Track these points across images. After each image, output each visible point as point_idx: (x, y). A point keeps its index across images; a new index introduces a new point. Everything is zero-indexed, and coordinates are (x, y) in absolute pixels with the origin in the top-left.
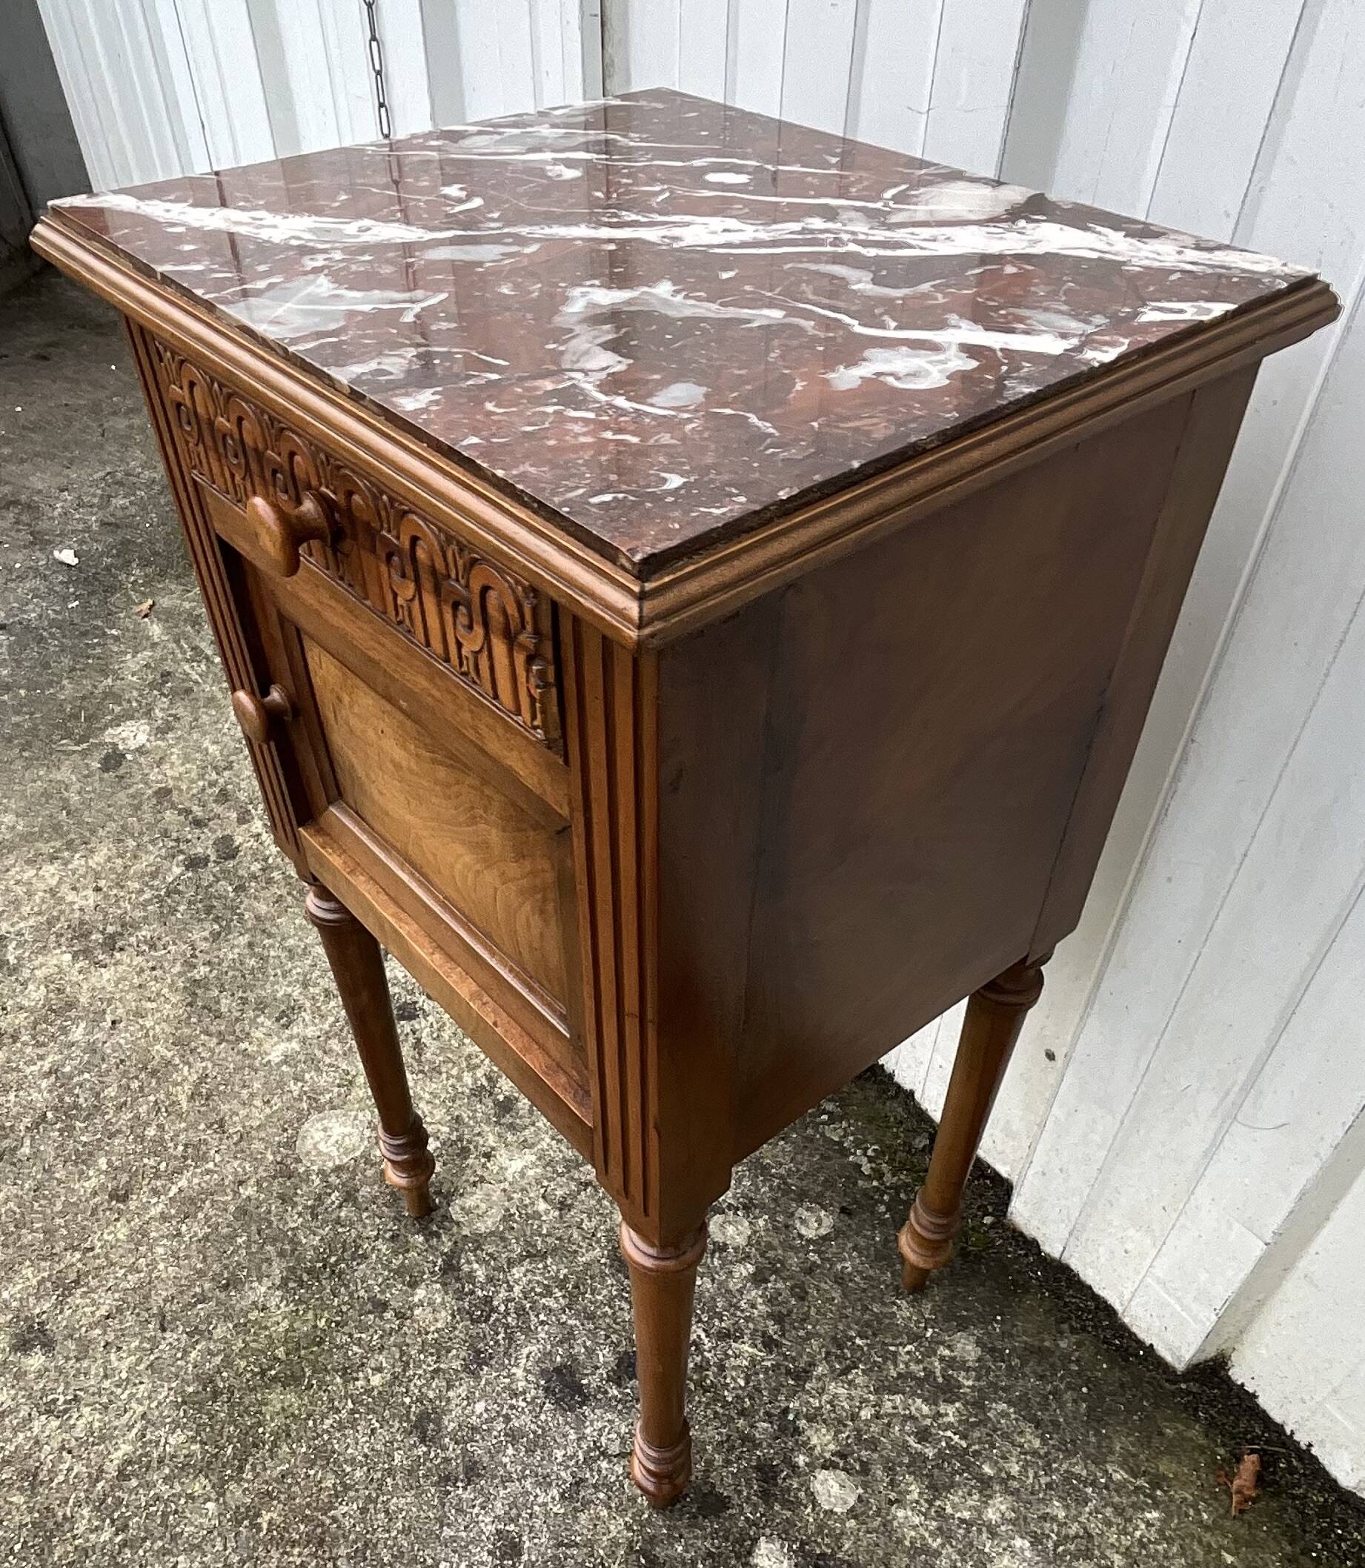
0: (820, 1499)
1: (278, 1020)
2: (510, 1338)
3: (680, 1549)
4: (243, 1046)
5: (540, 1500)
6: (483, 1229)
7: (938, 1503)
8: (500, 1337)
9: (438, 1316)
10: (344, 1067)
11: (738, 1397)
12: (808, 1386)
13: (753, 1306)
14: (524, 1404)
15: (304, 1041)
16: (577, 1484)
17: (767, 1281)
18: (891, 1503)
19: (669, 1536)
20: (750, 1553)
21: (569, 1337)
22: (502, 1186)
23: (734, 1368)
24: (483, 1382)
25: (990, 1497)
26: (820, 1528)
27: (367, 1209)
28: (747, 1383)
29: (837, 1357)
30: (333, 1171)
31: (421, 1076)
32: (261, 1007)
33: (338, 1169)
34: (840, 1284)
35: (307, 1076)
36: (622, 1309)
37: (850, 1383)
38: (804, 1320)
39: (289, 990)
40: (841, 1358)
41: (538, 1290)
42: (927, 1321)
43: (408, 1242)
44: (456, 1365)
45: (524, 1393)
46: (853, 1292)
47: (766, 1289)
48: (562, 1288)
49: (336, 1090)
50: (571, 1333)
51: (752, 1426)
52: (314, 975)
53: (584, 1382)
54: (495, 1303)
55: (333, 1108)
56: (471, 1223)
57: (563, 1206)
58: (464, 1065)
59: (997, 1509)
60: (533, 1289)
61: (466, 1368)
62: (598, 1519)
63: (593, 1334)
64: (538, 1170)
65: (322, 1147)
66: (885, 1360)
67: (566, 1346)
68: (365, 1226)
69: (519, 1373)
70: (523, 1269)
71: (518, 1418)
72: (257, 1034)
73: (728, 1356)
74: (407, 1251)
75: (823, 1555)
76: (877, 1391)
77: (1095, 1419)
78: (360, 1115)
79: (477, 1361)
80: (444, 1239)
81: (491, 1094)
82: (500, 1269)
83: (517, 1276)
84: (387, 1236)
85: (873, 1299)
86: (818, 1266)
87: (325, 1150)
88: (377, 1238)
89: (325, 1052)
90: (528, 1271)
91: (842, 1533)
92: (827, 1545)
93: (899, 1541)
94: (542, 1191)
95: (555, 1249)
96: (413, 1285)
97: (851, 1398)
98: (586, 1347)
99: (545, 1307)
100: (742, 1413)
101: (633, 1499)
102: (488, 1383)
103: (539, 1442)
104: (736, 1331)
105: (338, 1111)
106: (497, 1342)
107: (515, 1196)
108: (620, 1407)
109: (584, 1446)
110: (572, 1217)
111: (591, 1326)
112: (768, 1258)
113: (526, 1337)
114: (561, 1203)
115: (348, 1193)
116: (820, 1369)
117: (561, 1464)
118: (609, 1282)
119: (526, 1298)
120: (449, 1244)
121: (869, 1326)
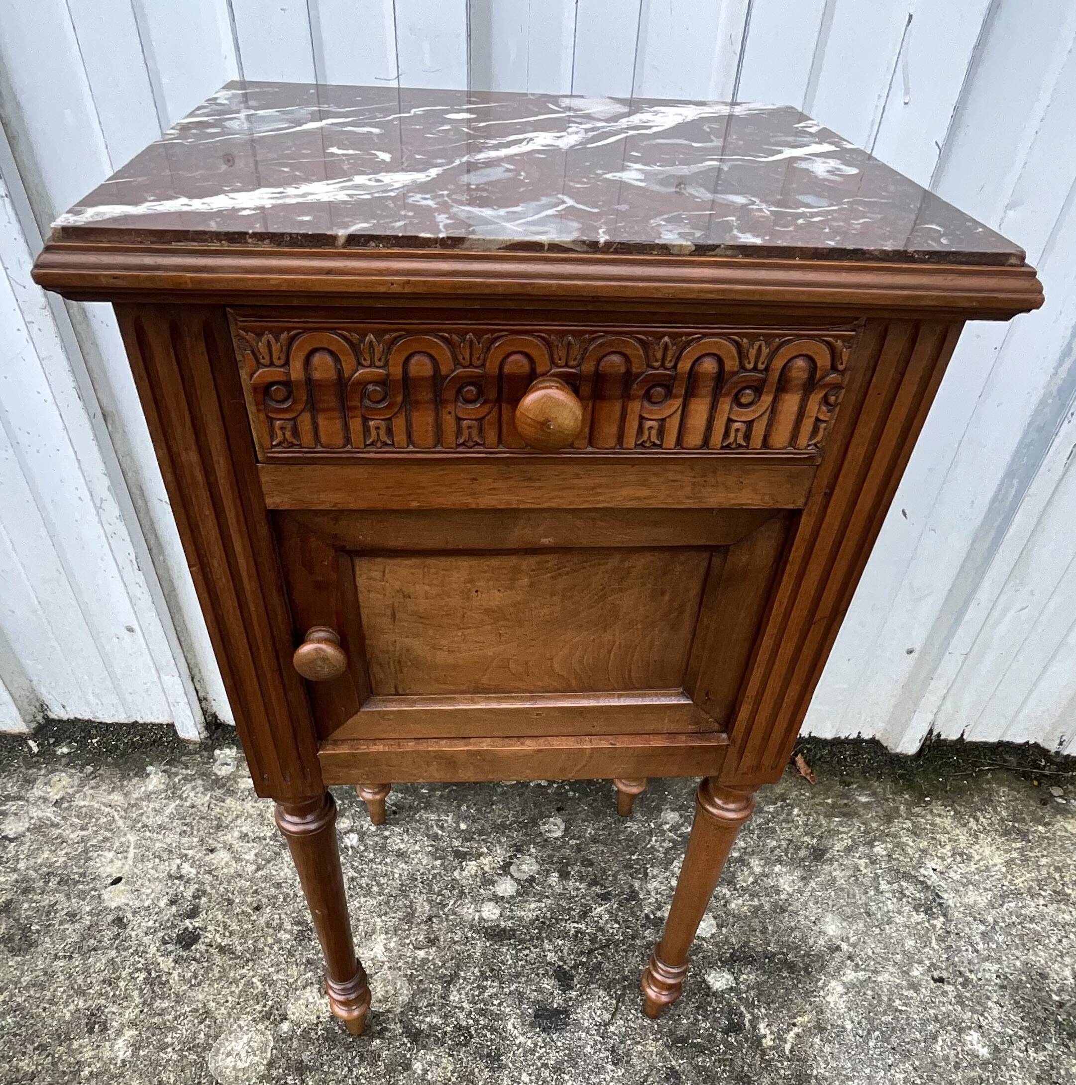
0: (706, 936)
1: (91, 1031)
2: (494, 1030)
3: (685, 1021)
4: (86, 1072)
5: (608, 1079)
6: (407, 999)
7: (738, 886)
8: (488, 1034)
9: (443, 1065)
10: (189, 1009)
11: (623, 933)
12: (641, 897)
13: (578, 889)
14: (543, 1050)
15: (133, 1024)
16: (613, 1051)
17: (568, 873)
18: (725, 906)
19: (674, 1021)
20: (709, 988)
21: (521, 996)
22: (385, 967)
23: (607, 922)
24: (511, 1065)
25: (749, 864)
26: (716, 945)
27: (322, 1065)
28: (619, 923)
29: (636, 872)
30: (268, 1070)
31: (251, 964)
32: (63, 1037)
33: (271, 1064)
34: (598, 842)
35: (168, 1040)
36: (527, 955)
37: (654, 877)
38: (605, 872)
39: (72, 1007)
40: (637, 871)
41: (477, 993)
42: (646, 821)
43: (372, 1052)
44: (486, 1074)
45: (536, 1045)
46: (607, 839)
47: (573, 876)
48: (486, 979)
49: (202, 1026)
50: (520, 993)
51: (644, 938)
52: (79, 982)
53: (555, 1006)
54: (464, 1024)
55: (216, 1038)
56: (395, 1003)
57: (432, 942)
58: (271, 931)
59: (756, 865)
60: (473, 995)
61: (493, 1070)
62: (641, 1053)
63: (529, 981)
64: (394, 939)
65: (240, 1065)
66: (652, 853)
67: (525, 1001)
68: (335, 1074)
69: (521, 1039)
70: (455, 993)
71: (549, 1059)
72: (88, 1054)
73: (597, 922)
74: (379, 1056)
75: (731, 954)
76: (666, 869)
78: (241, 1022)
79: (494, 1060)
80: (392, 1027)
82: (443, 1006)
83: (457, 999)
84: (356, 1062)
85: (617, 834)
86: (580, 844)
87: (247, 1065)
88: (350, 1070)
89: (160, 1015)
90: (458, 990)
91: (727, 938)
92: (728, 949)
93: (746, 916)
94: (411, 946)
95: (458, 966)
96: (407, 1067)
97: (661, 883)
98: (535, 991)
99: (491, 996)
100: (633, 938)
101: (642, 1027)
102: (513, 1063)
103: (573, 1057)
104: (586, 907)
105: (223, 1036)
106: (491, 1040)
107: (400, 964)
108: (585, 997)
109: (594, 1032)
110: (444, 941)
111: (524, 979)
112: (557, 862)
113: (502, 1020)
114: (430, 941)
115: (297, 1069)
116: (637, 885)
117: (595, 1053)
118: (504, 950)
119: (476, 1004)
120: (398, 1026)
121: (630, 847)
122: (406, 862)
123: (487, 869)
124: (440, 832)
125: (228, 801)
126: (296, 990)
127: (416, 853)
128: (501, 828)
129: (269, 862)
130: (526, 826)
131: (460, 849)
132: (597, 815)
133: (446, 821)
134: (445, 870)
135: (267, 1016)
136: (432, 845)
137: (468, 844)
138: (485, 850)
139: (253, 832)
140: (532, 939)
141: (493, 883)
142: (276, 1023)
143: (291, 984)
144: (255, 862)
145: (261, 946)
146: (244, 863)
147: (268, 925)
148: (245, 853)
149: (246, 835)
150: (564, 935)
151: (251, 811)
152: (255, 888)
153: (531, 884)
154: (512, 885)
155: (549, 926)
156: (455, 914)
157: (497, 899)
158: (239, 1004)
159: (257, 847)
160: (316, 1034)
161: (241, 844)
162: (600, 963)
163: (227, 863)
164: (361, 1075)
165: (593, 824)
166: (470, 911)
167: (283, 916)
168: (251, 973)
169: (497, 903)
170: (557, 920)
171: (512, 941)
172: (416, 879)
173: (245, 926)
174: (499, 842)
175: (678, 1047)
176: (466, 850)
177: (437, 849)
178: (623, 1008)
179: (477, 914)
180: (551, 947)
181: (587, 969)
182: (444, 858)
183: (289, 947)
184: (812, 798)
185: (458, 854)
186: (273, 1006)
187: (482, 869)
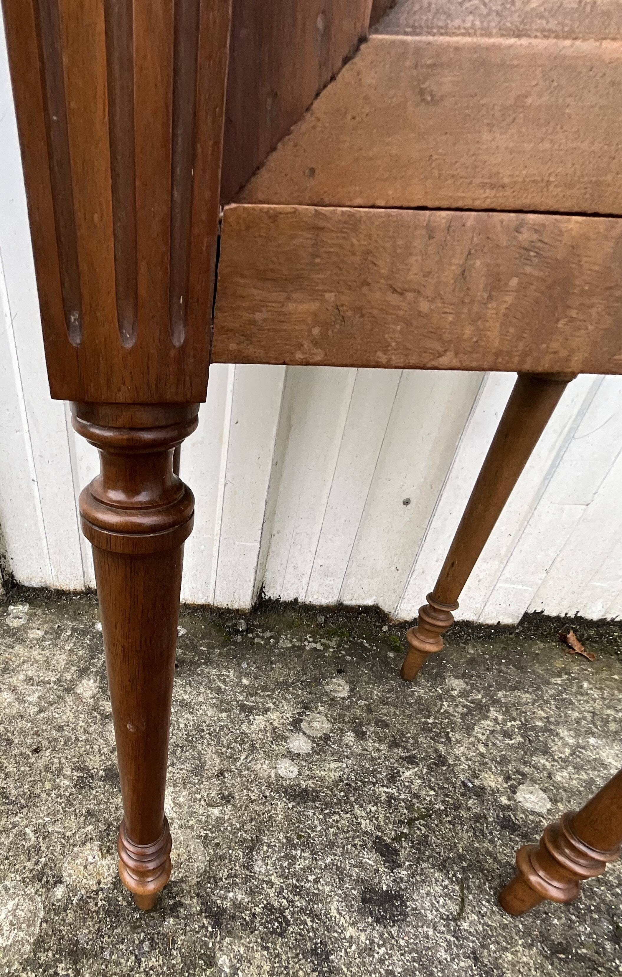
0: (537, 809)
2: (315, 916)
6: (202, 866)
7: (556, 757)
9: (257, 963)
11: (443, 802)
12: (450, 761)
13: (379, 751)
14: (383, 949)
16: (476, 959)
17: (364, 733)
18: (550, 778)
19: (543, 921)
21: (340, 872)
23: (420, 789)
24: (345, 969)
25: (558, 733)
27: (102, 948)
28: (435, 790)
29: (436, 736)
30: (35, 952)
31: (25, 811)
33: (39, 945)
34: (387, 703)
36: (337, 821)
37: (458, 742)
38: (403, 734)
40: (438, 735)
41: (286, 864)
42: (432, 686)
43: (165, 935)
45: (372, 942)
46: (396, 702)
47: (370, 737)
48: (294, 847)
50: (338, 868)
51: (469, 809)
53: (385, 888)
54: (276, 904)
56: (189, 870)
57: (227, 799)
58: (49, 775)
59: (567, 735)
60: (281, 866)
62: (514, 965)
63: (346, 853)
64: (184, 794)
66: (448, 718)
67: (347, 879)
69: (351, 931)
70: (260, 862)
71: (394, 964)
73: (409, 787)
74: (174, 942)
76: (469, 735)
77: (521, 668)
78: (8, 883)
79: (322, 959)
80: (188, 902)
81: (92, 777)
82: (247, 879)
83: (263, 871)
84: (146, 949)
85: (406, 697)
86: (369, 705)
87: (9, 943)
88: (138, 960)
90: (264, 860)
94: (203, 802)
95: (259, 829)
96: (211, 961)
97: (469, 749)
98: (356, 866)
99: (303, 870)
100: (457, 808)
101: (504, 927)
102: (348, 965)
103: (425, 963)
104: (392, 770)
106: (313, 929)
107: (191, 823)
108: (419, 878)
109: (443, 929)
110: (240, 799)
111: (339, 850)
112: (349, 722)
113: (321, 901)
114: (223, 798)
115: (71, 953)
116: (442, 749)
117: (453, 959)
118: (311, 814)
119: (287, 878)
120: (195, 901)
121: (423, 710)
122: (191, 713)
123: (276, 724)
124: (223, 686)
125: (16, 648)
126: (74, 846)
127: (201, 704)
128: (285, 685)
129: (52, 705)
130: (308, 685)
131: (245, 702)
132: (379, 679)
133: (228, 676)
134: (232, 722)
135: (39, 877)
136: (215, 698)
137: (253, 698)
138: (271, 705)
139: (38, 676)
140: (339, 803)
141: (285, 739)
142: (49, 887)
143: (69, 838)
144: (38, 704)
145: (38, 791)
146: (26, 705)
147: (47, 768)
148: (29, 695)
149: (31, 678)
150: (376, 800)
151: (38, 658)
152: (35, 729)
153: (327, 743)
154: (305, 742)
155: (355, 789)
156: (248, 769)
157: (293, 756)
158: (7, 858)
159: (41, 690)
160: (96, 904)
161: (25, 687)
162: (426, 837)
163: (10, 703)
164: (151, 969)
165: (379, 687)
166: (265, 767)
167: (63, 761)
168: (25, 822)
169: (293, 760)
170: (363, 782)
171: (317, 804)
172: (203, 730)
173: (22, 769)
174: (285, 699)
175: (560, 959)
176: (251, 704)
177: (221, 702)
178: (471, 897)
179: (273, 771)
180: (364, 815)
181: (412, 843)
182: (230, 711)
183: (67, 794)
184: (597, 673)
185: (243, 707)
186: (46, 865)
187: (271, 724)
